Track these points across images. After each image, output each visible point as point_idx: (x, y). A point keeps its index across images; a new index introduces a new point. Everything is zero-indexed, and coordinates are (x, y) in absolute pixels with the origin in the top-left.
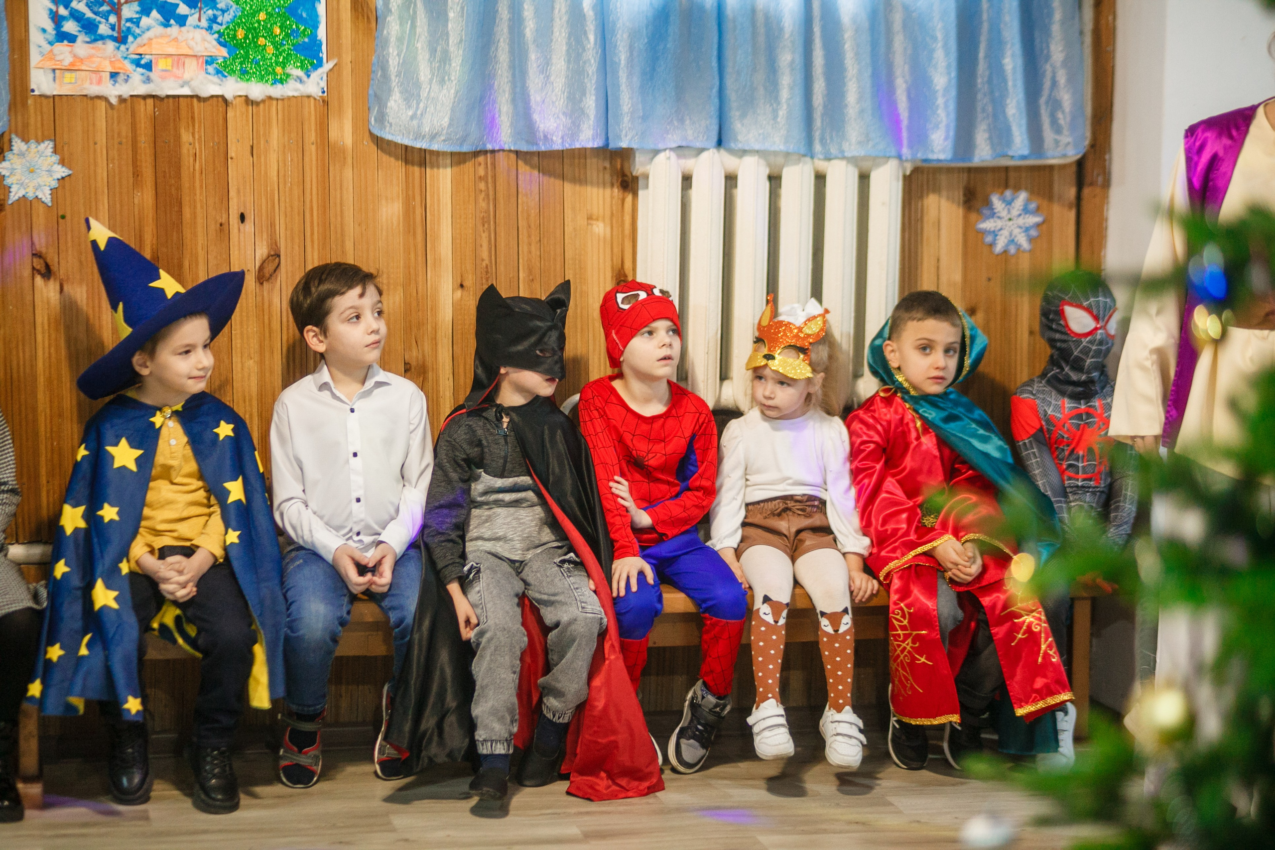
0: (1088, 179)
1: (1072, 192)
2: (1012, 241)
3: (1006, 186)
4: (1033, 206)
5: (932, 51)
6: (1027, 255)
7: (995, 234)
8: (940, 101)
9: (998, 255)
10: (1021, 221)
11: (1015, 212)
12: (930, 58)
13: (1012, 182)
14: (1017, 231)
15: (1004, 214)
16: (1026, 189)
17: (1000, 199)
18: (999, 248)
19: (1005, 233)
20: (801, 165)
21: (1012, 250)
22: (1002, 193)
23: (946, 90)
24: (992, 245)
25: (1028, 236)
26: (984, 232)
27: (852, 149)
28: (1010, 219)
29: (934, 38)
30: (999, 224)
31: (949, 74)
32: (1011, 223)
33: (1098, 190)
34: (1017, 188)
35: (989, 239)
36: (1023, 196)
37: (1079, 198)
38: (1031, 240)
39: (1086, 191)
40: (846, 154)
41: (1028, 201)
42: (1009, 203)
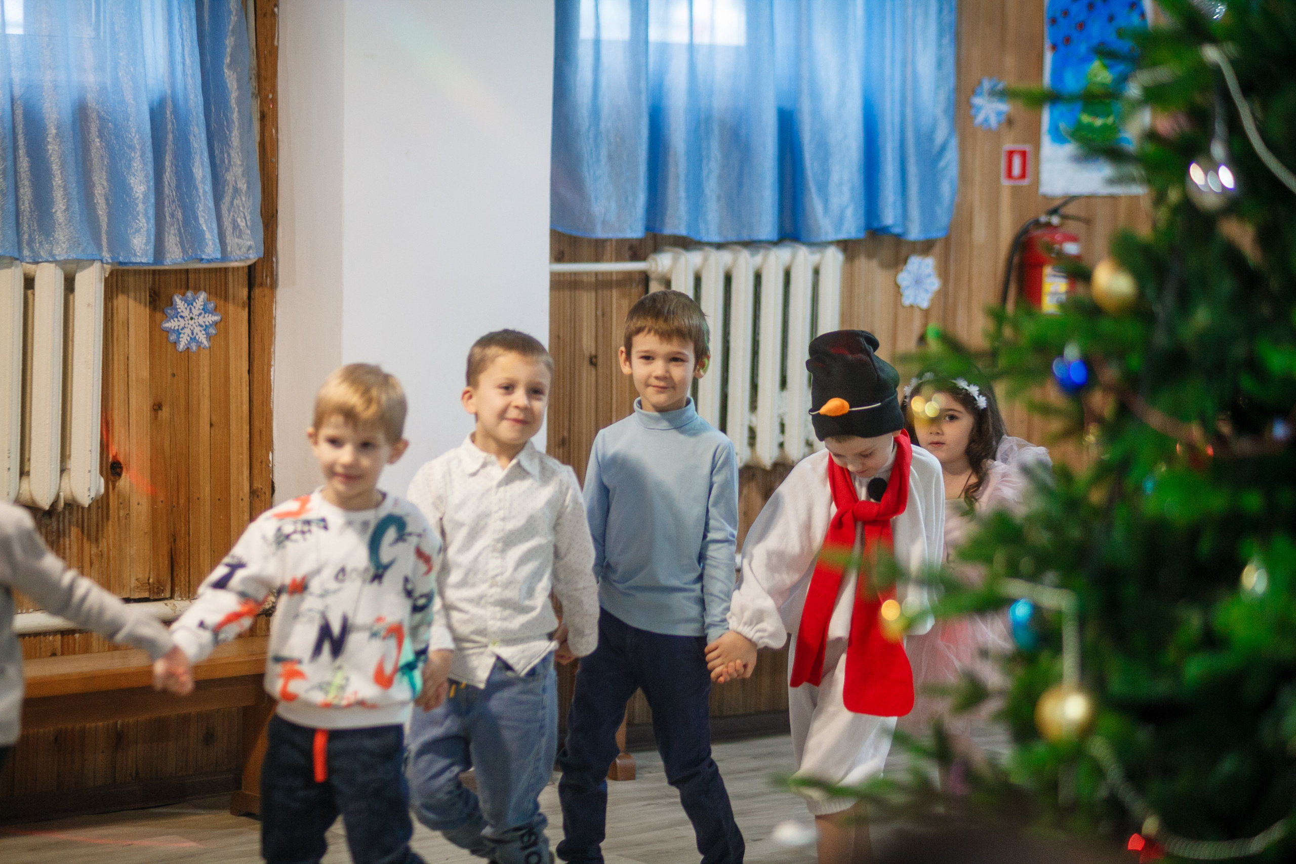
0: (258, 281)
1: (245, 292)
2: (193, 339)
3: (187, 288)
4: (211, 306)
5: (130, 161)
6: (207, 352)
7: (178, 333)
8: (141, 207)
9: (181, 352)
10: (201, 320)
11: (196, 312)
12: (129, 167)
13: (192, 283)
14: (197, 330)
15: (186, 313)
16: (205, 291)
17: (182, 300)
18: (182, 346)
19: (188, 331)
20: (13, 268)
21: (194, 347)
22: (184, 295)
23: (146, 196)
24: (175, 343)
25: (207, 334)
26: (168, 331)
27: (61, 252)
28: (192, 319)
29: (132, 147)
30: (182, 323)
31: (148, 182)
32: (193, 321)
33: (267, 291)
34: (197, 289)
35: (173, 338)
36: (203, 296)
37: (249, 297)
38: (209, 337)
39: (257, 292)
40: (58, 258)
41: (208, 300)
42: (190, 303)
